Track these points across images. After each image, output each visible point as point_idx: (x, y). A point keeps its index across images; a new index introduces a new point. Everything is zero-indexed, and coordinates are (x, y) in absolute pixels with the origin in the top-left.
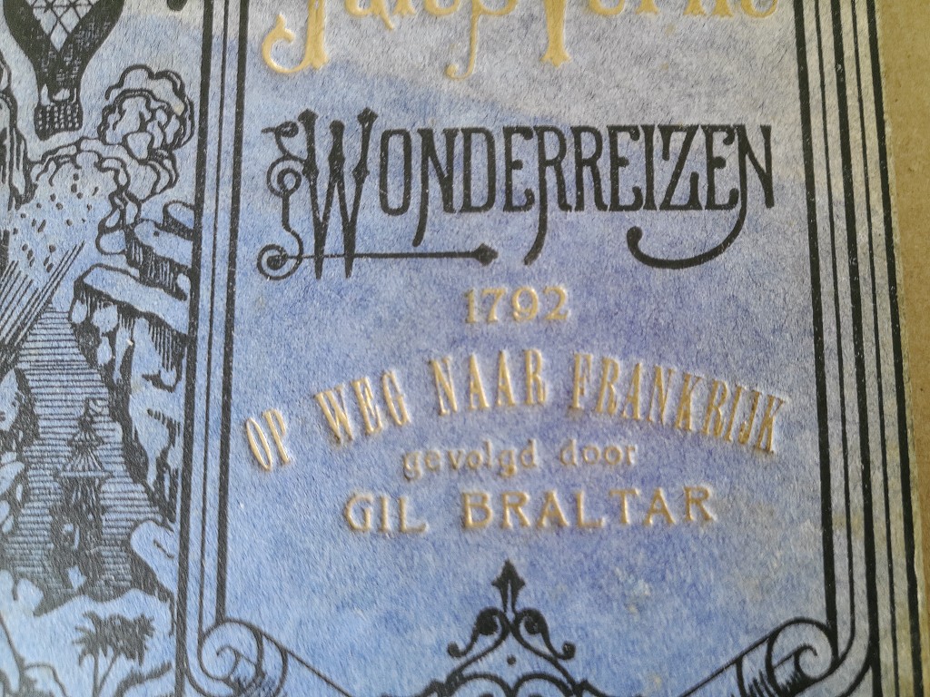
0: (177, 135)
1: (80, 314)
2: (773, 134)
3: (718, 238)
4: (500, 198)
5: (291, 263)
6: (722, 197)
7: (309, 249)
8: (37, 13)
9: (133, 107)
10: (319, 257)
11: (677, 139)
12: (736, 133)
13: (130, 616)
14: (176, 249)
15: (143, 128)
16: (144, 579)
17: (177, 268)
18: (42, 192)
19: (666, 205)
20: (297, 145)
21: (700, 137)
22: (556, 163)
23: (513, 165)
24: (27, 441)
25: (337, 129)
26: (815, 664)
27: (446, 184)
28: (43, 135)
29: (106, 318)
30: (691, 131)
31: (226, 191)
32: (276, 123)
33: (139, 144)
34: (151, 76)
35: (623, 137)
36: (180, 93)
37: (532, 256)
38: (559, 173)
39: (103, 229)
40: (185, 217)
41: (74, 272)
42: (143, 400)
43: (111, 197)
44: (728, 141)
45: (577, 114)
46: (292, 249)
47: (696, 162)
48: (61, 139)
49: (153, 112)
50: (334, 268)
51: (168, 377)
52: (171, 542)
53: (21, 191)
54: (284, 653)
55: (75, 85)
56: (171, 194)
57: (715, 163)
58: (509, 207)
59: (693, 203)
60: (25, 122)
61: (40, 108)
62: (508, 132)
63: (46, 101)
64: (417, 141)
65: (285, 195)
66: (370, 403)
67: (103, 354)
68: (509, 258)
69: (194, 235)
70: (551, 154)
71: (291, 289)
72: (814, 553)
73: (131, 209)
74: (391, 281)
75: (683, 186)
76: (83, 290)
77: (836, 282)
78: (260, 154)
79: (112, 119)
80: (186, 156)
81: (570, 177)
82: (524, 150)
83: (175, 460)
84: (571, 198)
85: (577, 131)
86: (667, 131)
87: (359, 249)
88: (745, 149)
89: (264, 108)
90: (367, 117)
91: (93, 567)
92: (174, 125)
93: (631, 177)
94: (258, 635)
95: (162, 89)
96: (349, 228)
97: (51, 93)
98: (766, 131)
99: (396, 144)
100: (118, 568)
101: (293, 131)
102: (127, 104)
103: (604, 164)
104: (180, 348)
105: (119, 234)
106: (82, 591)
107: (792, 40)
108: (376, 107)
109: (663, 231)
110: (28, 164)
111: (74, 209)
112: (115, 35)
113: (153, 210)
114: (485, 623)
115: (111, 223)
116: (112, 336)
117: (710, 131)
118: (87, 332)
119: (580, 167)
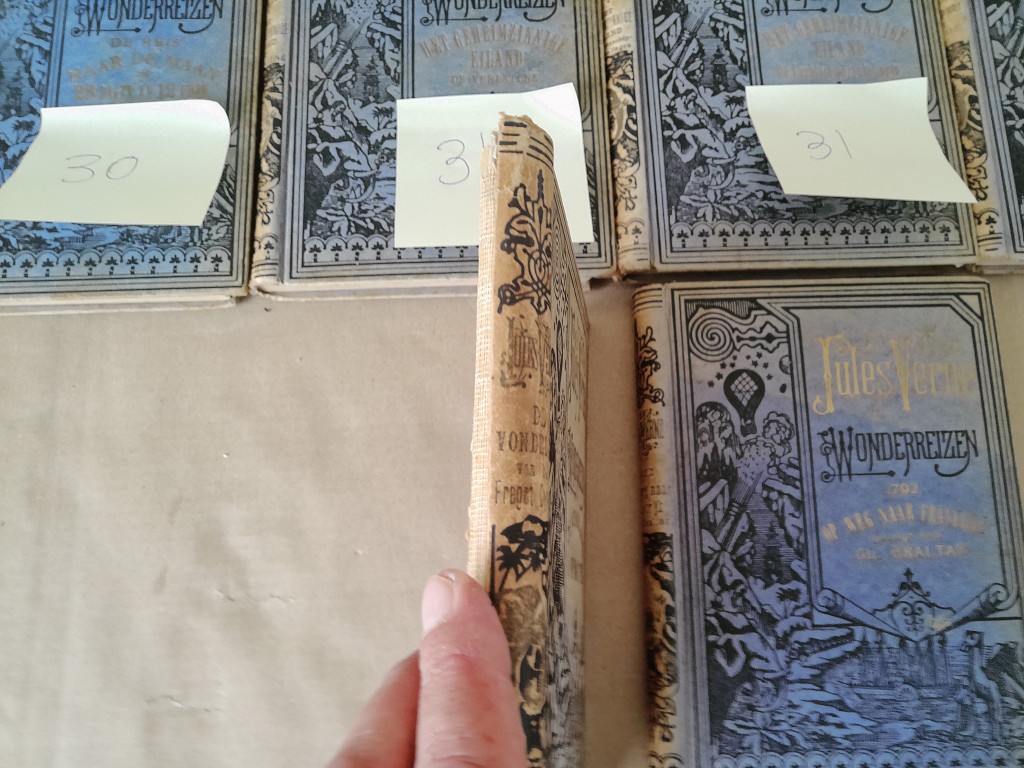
0: (790, 435)
1: (765, 494)
2: (977, 433)
3: (962, 467)
4: (894, 456)
5: (831, 478)
6: (962, 454)
7: (837, 472)
8: (737, 394)
9: (773, 426)
10: (840, 475)
11: (947, 435)
12: (965, 433)
13: (793, 588)
14: (795, 473)
15: (777, 432)
16: (796, 577)
17: (795, 479)
18: (747, 454)
19: (945, 457)
20: (829, 438)
21: (954, 434)
22: (910, 444)
23: (898, 445)
24: (753, 535)
25: (841, 433)
26: (1001, 597)
27: (877, 451)
28: (745, 435)
29: (774, 495)
30: (951, 432)
31: (808, 454)
32: (821, 431)
33: (777, 438)
34: (778, 415)
35: (930, 435)
36: (788, 421)
37: (905, 474)
38: (912, 446)
39: (769, 467)
40: (796, 462)
41: (761, 480)
42: (789, 522)
43: (771, 455)
44: (962, 436)
45: (914, 428)
46: (832, 472)
47: (953, 443)
48: (751, 437)
49: (780, 427)
50: (846, 479)
51: (797, 514)
52: (804, 565)
53: (740, 454)
54: (843, 597)
55: (752, 418)
56: (790, 455)
57: (959, 443)
58: (898, 459)
59: (953, 456)
60: (738, 431)
61: (742, 426)
62: (895, 434)
63: (743, 424)
64: (867, 437)
65: (827, 455)
66: (859, 521)
67: (774, 507)
68: (900, 474)
69: (799, 468)
70: (908, 441)
71: (832, 486)
72: (997, 563)
73: (777, 460)
74: (863, 482)
75: (950, 451)
76: (765, 487)
77: (999, 478)
78: (817, 442)
79: (767, 430)
80: (793, 441)
81: (915, 448)
82: (900, 439)
83: (802, 540)
84: (916, 456)
85: (916, 433)
86: (944, 432)
87: (853, 472)
88: (968, 438)
89: (817, 427)
90: (850, 429)
91: (779, 574)
92: (787, 432)
93: (934, 448)
94: (835, 592)
95: (782, 420)
96: (849, 465)
97: (745, 421)
98: (974, 432)
99: (860, 438)
100: (786, 574)
101: (827, 435)
102: (771, 425)
103: (925, 444)
104: (799, 505)
105: (775, 468)
106: (778, 582)
107: (979, 400)
108: (853, 426)
109: (947, 465)
110: (741, 445)
111: (758, 459)
112: (764, 402)
113: (784, 460)
114: (903, 586)
115: (771, 464)
116: (776, 501)
117: (957, 432)
118: (768, 500)
119: (918, 445)
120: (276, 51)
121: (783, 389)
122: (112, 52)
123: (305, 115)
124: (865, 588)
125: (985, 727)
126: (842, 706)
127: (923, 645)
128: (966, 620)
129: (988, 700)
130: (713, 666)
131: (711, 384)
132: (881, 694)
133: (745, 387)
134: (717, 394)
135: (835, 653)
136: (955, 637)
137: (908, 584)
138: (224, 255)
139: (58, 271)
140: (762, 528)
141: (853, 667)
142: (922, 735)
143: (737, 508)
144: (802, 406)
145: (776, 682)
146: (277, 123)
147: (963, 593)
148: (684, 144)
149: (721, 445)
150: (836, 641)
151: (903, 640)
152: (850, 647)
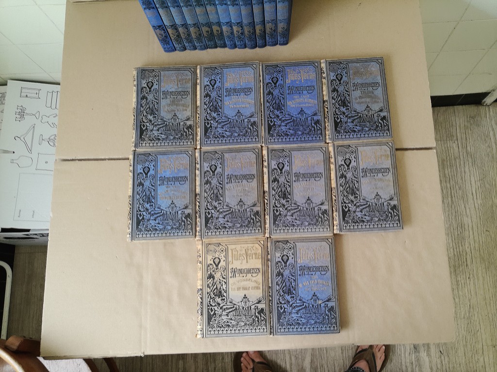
1: (288, 278)
2: (329, 266)
3: (326, 273)
6: (326, 271)
10: (303, 275)
12: (327, 266)
13: (293, 296)
14: (294, 274)
16: (294, 294)
17: (294, 276)
20: (301, 268)
23: (314, 269)
24: (286, 286)
25: (303, 267)
26: (332, 297)
27: (310, 270)
28: (285, 267)
31: (297, 271)
33: (291, 268)
34: (291, 263)
35: (320, 267)
36: (293, 264)
39: (289, 273)
40: (294, 272)
41: (288, 276)
42: (293, 284)
43: (290, 271)
45: (317, 266)
46: (301, 274)
47: (324, 268)
49: (292, 266)
51: (294, 282)
52: (295, 292)
53: (284, 271)
54: (302, 298)
55: (286, 264)
57: (326, 268)
58: (314, 272)
61: (284, 265)
65: (300, 271)
66: (306, 283)
68: (314, 274)
70: (316, 268)
71: (301, 277)
72: (331, 291)
74: (307, 276)
75: (324, 270)
77: (333, 275)
78: (298, 268)
79: (289, 266)
80: (294, 268)
83: (295, 287)
84: (317, 271)
86: (323, 266)
89: (298, 266)
91: (290, 293)
93: (321, 269)
94: (300, 297)
96: (304, 273)
99: (307, 268)
100: (292, 293)
104: (295, 280)
106: (290, 295)
107: (330, 260)
108: (305, 265)
109: (323, 273)
110: (284, 269)
111: (287, 272)
112: (289, 261)
113: (292, 272)
117: (325, 266)
118: (289, 280)
119: (318, 269)
120: (198, 191)
121: (292, 258)
122: (167, 189)
123: (204, 204)
124: (306, 296)
125: (327, 321)
126: (301, 317)
127: (317, 306)
128: (325, 302)
129: (328, 316)
130: (278, 310)
131: (279, 257)
132: (309, 315)
133: (285, 258)
134: (280, 259)
135: (300, 308)
136: (323, 305)
137: (314, 295)
138: (191, 231)
139: (160, 235)
140: (288, 285)
141: (304, 310)
142: (316, 322)
143: (283, 281)
144: (296, 262)
145: (289, 313)
146: (199, 206)
147: (324, 297)
148: (277, 211)
149: (280, 269)
150: (301, 306)
151: (313, 306)
152: (303, 307)
